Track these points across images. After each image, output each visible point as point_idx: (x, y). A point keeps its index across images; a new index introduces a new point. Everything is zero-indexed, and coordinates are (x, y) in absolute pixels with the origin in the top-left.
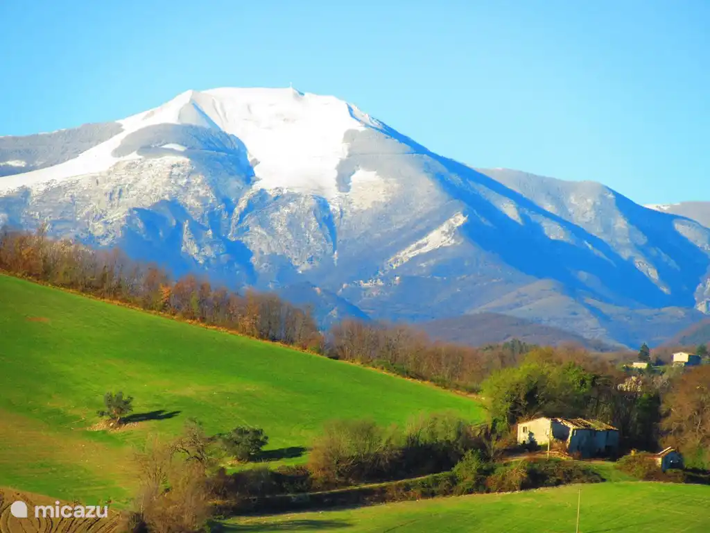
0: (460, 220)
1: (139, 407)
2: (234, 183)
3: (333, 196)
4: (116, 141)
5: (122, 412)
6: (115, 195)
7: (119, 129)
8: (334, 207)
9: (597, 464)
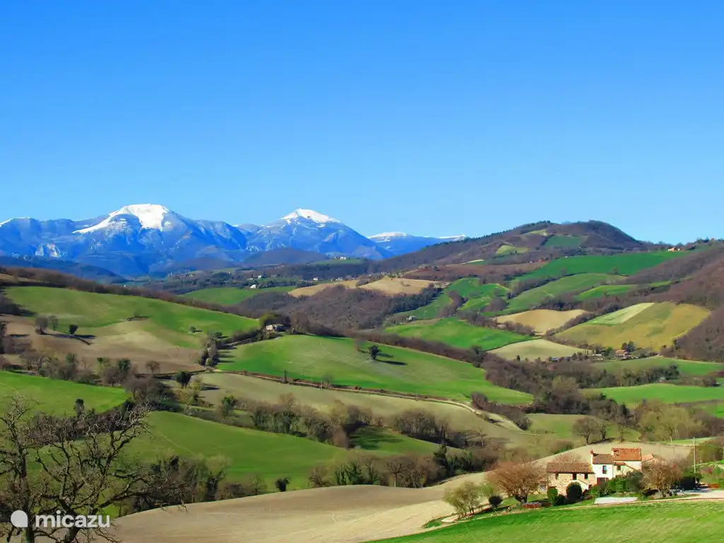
0: (191, 232)
1: (197, 329)
2: (138, 227)
3: (161, 229)
4: (109, 219)
5: (194, 330)
6: (110, 231)
7: (109, 216)
8: (161, 230)
9: (280, 333)
